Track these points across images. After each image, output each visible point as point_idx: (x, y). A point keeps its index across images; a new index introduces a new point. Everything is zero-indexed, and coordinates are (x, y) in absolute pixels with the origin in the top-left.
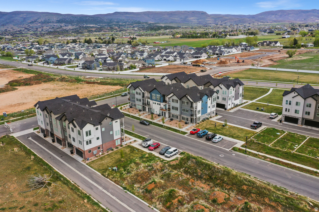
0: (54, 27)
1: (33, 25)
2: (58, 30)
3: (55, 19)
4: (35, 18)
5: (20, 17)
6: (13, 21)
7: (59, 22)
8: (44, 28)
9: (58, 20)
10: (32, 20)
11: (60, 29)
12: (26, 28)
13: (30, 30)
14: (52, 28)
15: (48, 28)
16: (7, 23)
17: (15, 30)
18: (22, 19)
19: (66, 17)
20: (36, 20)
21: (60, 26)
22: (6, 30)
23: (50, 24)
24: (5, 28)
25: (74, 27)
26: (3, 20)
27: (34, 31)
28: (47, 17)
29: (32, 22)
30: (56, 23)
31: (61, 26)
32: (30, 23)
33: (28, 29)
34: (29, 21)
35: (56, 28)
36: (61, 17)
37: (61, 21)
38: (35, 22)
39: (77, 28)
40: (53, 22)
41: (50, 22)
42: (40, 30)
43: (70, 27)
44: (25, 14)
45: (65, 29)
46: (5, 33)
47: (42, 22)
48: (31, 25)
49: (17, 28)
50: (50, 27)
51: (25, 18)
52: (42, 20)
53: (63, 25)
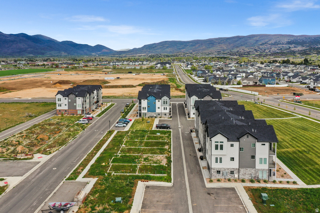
0: (282, 48)
1: (262, 47)
2: (285, 51)
3: (286, 40)
4: (266, 40)
5: (253, 40)
6: (246, 44)
7: (289, 43)
8: (272, 49)
9: (289, 42)
10: (263, 42)
11: (288, 51)
12: (255, 50)
13: (258, 52)
14: (280, 50)
15: (276, 49)
16: (242, 45)
17: (245, 51)
18: (255, 41)
19: (299, 38)
20: (267, 42)
21: (288, 47)
22: (238, 51)
23: (279, 45)
24: (238, 49)
25: (304, 48)
26: (239, 42)
27: (261, 52)
28: (278, 39)
29: (263, 44)
30: (286, 44)
31: (290, 47)
32: (261, 45)
33: (257, 50)
34: (260, 43)
35: (284, 49)
36: (292, 39)
37: (291, 42)
38: (266, 43)
39: (307, 49)
40: (283, 44)
41: (280, 44)
42: (267, 51)
43: (300, 48)
44: (258, 37)
45: (292, 51)
46: (236, 54)
47: (272, 44)
48: (261, 47)
49: (247, 50)
50: (278, 48)
51: (257, 41)
52: (273, 42)
53: (293, 46)
